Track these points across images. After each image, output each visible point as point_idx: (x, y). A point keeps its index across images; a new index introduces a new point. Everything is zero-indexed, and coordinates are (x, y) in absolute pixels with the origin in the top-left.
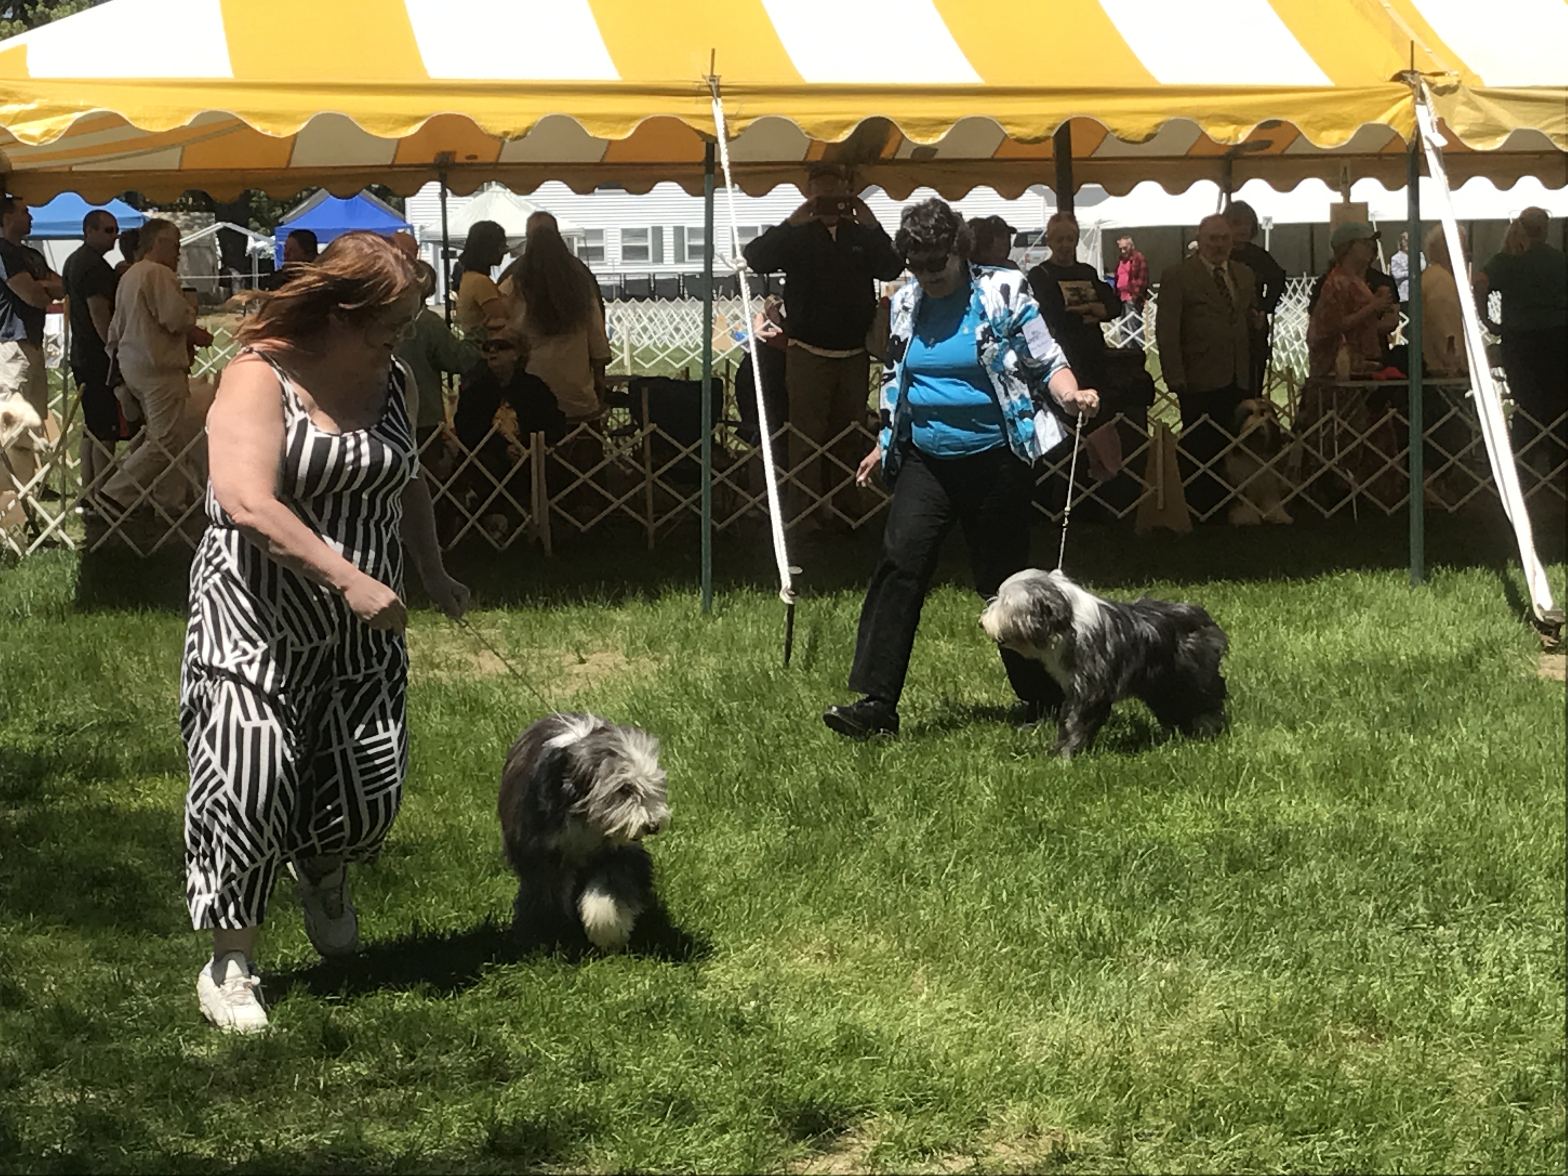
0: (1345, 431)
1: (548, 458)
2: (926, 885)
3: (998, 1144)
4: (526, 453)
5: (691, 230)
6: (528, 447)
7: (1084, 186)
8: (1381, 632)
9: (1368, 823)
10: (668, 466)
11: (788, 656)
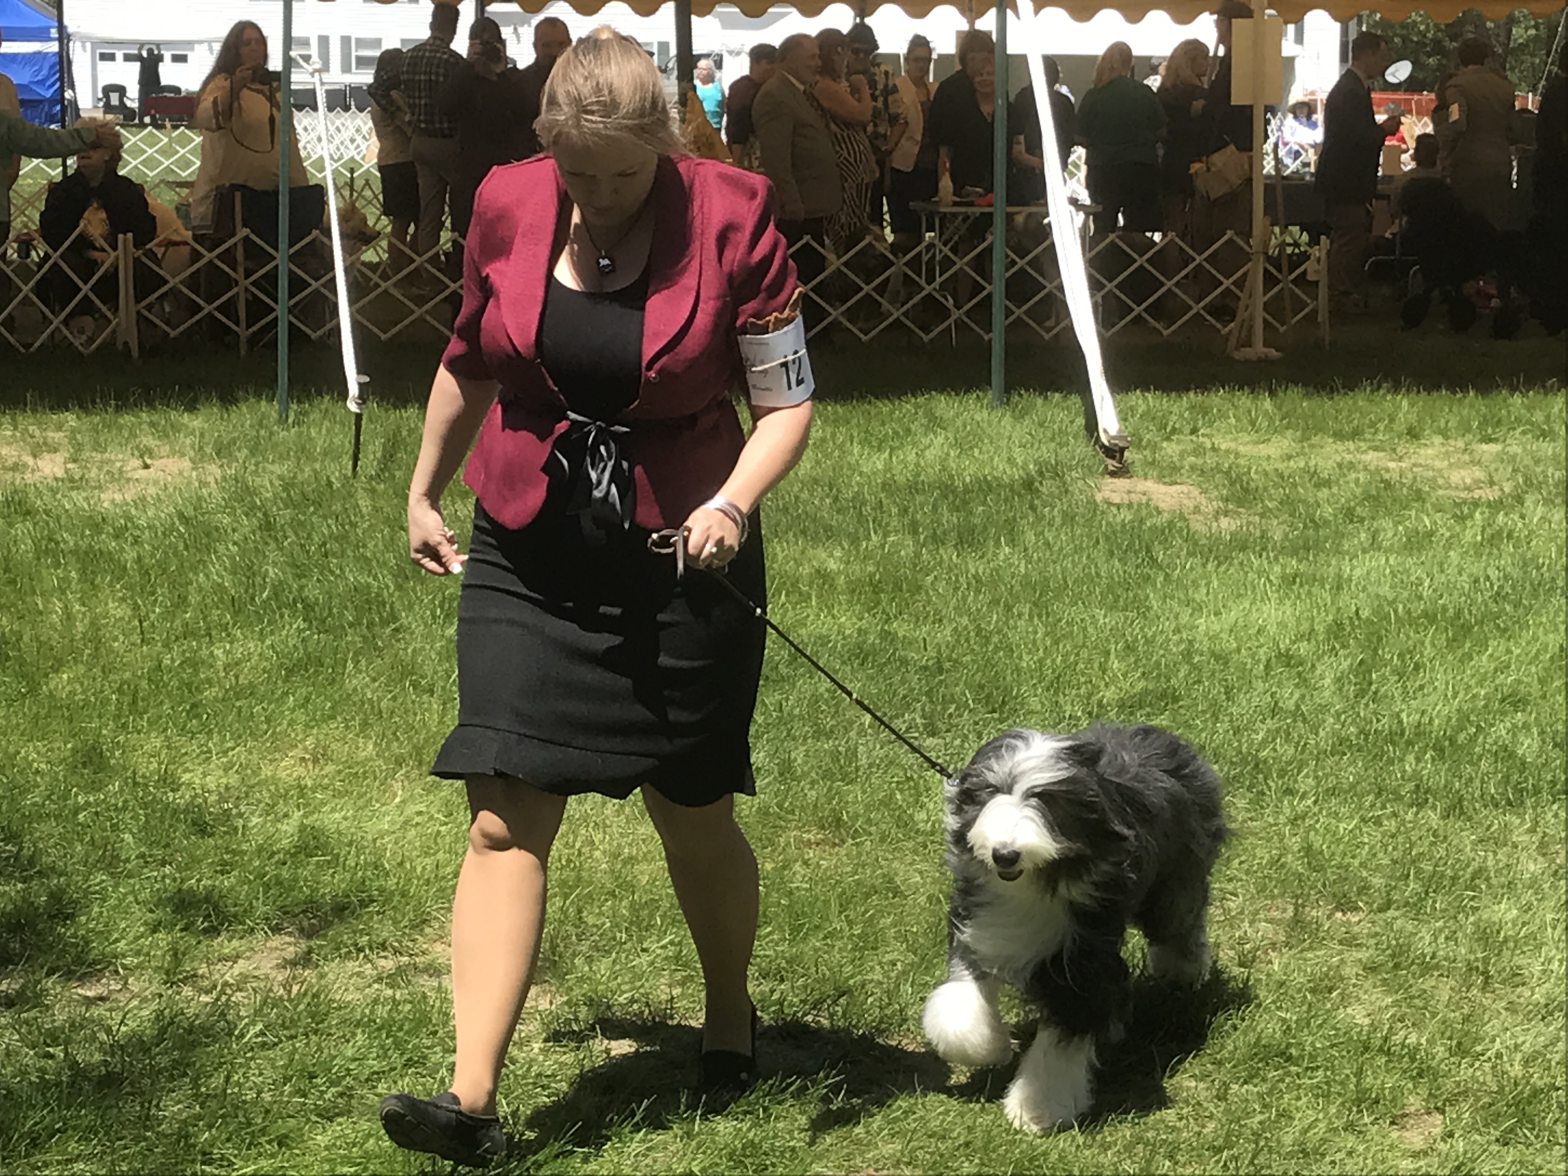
0: (946, 256)
1: (137, 260)
2: (432, 692)
4: (113, 254)
6: (115, 248)
10: (262, 271)
11: (355, 466)
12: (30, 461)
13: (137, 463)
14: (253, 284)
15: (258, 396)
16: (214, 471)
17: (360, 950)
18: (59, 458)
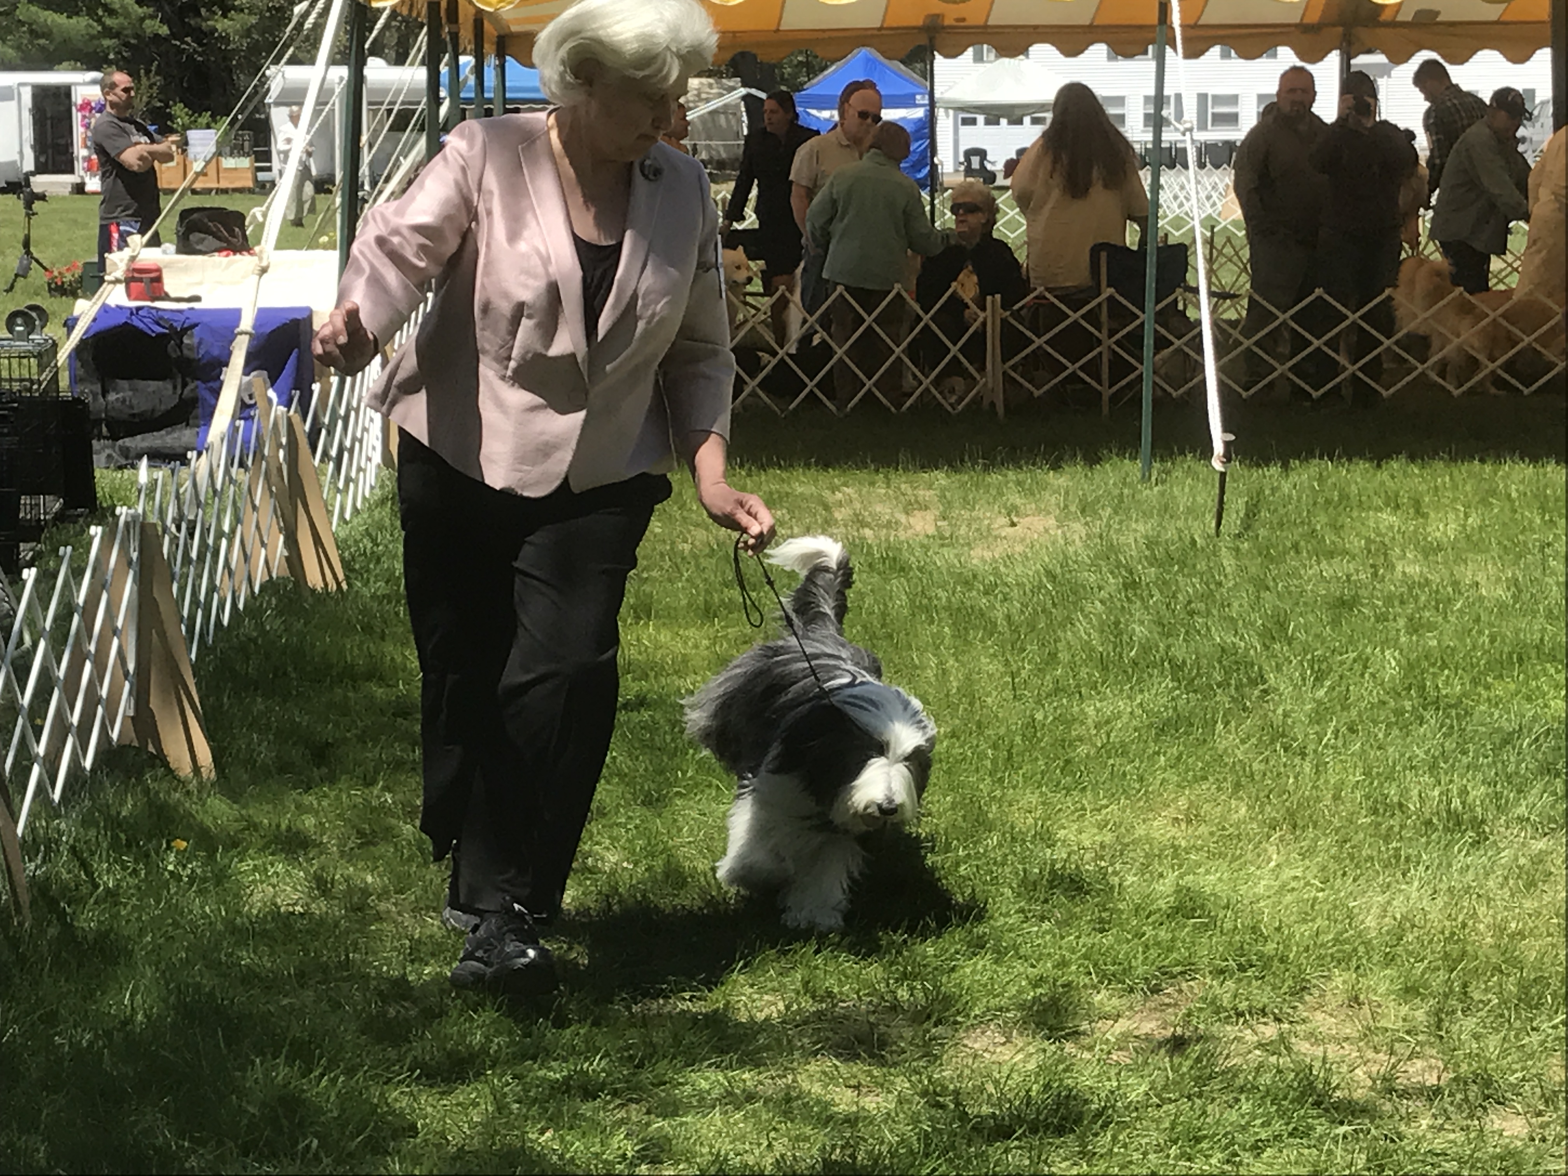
1: (1004, 321)
2: (1303, 755)
3: (1317, 1012)
4: (982, 315)
6: (983, 308)
10: (1125, 331)
11: (1219, 524)
12: (903, 518)
13: (1004, 520)
14: (1117, 343)
15: (1121, 454)
16: (1078, 529)
17: (1240, 1014)
18: (930, 516)
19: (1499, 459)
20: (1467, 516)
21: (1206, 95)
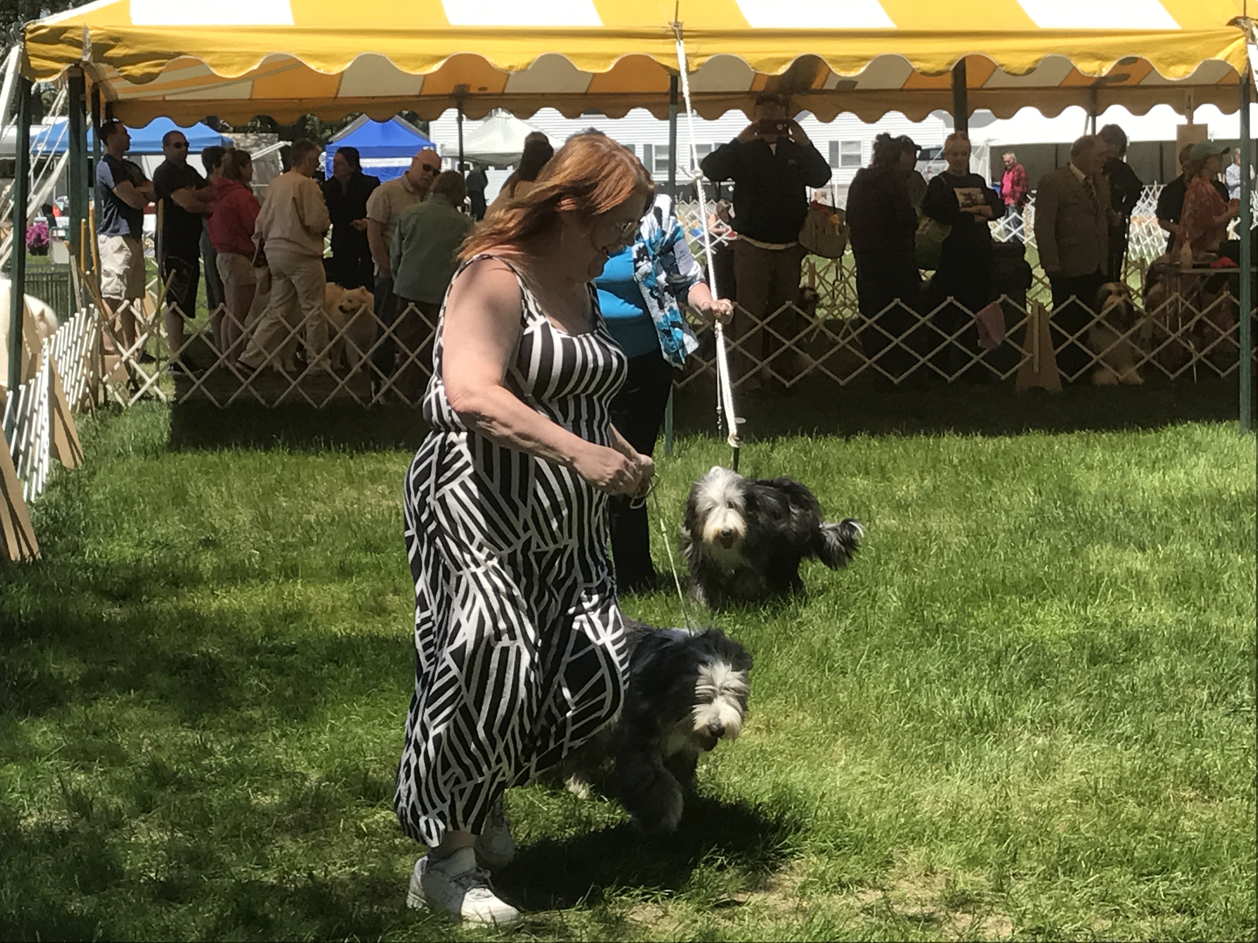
0: (1188, 308)
2: (844, 674)
3: (901, 881)
5: (657, 147)
7: (976, 111)
8: (1215, 472)
9: (1204, 626)
17: (842, 886)
19: (939, 434)
20: (923, 479)
21: (650, 146)
